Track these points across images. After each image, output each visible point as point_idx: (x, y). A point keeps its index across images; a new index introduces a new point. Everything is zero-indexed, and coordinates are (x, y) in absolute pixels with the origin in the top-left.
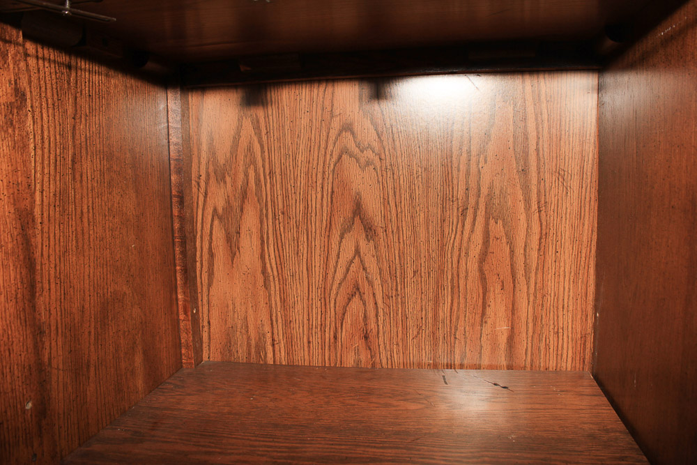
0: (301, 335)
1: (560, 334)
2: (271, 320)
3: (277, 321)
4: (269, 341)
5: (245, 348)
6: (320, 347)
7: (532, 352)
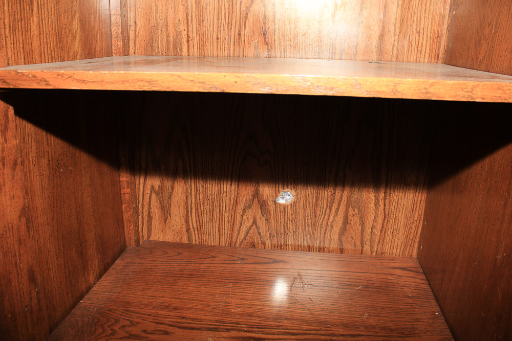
0: (212, 32)
1: (421, 34)
2: (187, 19)
3: (192, 20)
4: (185, 38)
5: (165, 44)
6: (226, 42)
7: (397, 48)
